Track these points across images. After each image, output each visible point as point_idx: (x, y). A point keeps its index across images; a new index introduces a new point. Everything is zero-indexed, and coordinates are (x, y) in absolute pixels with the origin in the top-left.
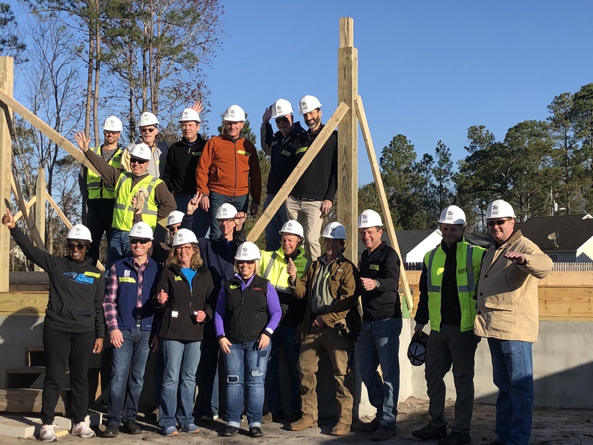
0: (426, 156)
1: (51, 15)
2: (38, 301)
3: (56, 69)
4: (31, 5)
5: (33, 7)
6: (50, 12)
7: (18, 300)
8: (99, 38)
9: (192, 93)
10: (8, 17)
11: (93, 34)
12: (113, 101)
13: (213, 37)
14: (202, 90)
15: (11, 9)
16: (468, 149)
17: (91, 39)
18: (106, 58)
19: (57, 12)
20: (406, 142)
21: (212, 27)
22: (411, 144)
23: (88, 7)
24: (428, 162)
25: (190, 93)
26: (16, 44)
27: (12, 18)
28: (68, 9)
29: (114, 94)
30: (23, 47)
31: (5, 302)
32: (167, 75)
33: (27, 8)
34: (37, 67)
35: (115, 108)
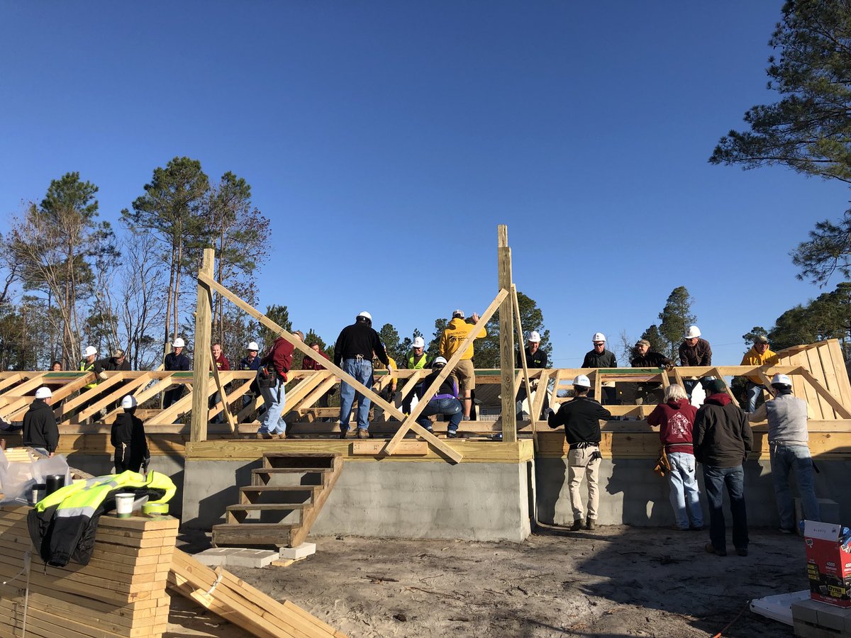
0: (406, 339)
1: (145, 231)
2: (237, 448)
3: (145, 270)
4: (129, 224)
5: (130, 226)
6: (143, 229)
7: (218, 448)
8: (181, 249)
9: (246, 290)
10: (108, 232)
11: (175, 245)
12: (185, 295)
13: (262, 251)
14: (254, 289)
15: (111, 226)
16: (435, 335)
17: (174, 248)
18: (186, 264)
19: (149, 229)
20: (392, 329)
21: (262, 244)
22: (396, 330)
23: (173, 226)
24: (408, 344)
25: (243, 291)
26: (113, 252)
27: (111, 233)
28: (157, 227)
29: (186, 290)
30: (119, 254)
31: (205, 449)
32: (227, 277)
33: (125, 225)
34: (130, 268)
35: (186, 301)
